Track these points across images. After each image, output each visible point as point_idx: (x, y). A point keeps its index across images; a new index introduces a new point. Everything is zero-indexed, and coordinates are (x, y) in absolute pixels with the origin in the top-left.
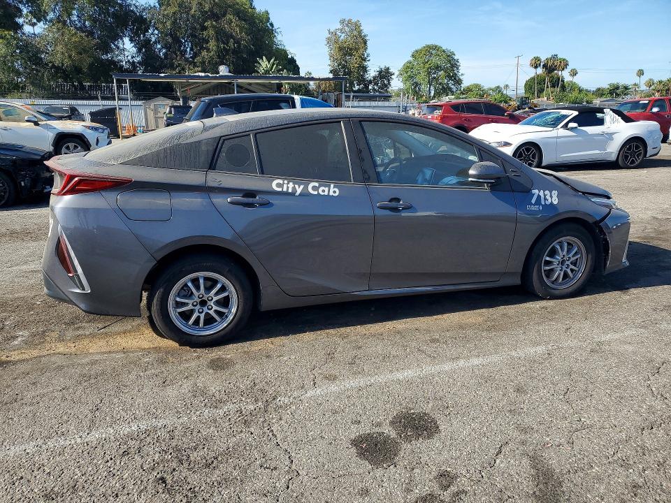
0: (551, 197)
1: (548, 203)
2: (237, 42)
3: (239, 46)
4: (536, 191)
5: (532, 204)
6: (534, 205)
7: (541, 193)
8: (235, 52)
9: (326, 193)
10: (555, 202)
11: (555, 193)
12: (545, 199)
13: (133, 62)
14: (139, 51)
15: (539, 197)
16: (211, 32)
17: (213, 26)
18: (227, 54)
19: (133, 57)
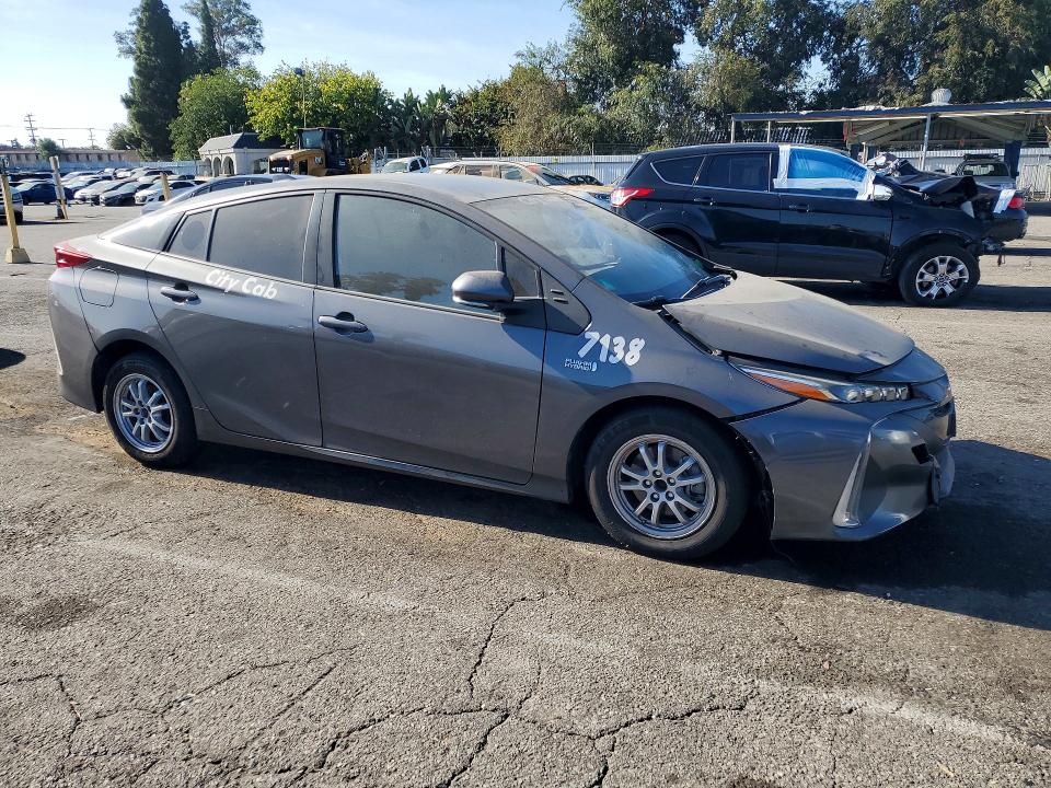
0: (626, 349)
1: (613, 360)
2: (1003, 44)
3: (1004, 52)
4: (595, 336)
5: (578, 358)
6: (583, 360)
7: (606, 341)
8: (993, 62)
9: (260, 294)
10: (630, 362)
11: (638, 344)
12: (611, 353)
13: (822, 92)
14: (835, 75)
15: (598, 346)
16: (953, 31)
17: (960, 21)
18: (978, 66)
19: (820, 85)
